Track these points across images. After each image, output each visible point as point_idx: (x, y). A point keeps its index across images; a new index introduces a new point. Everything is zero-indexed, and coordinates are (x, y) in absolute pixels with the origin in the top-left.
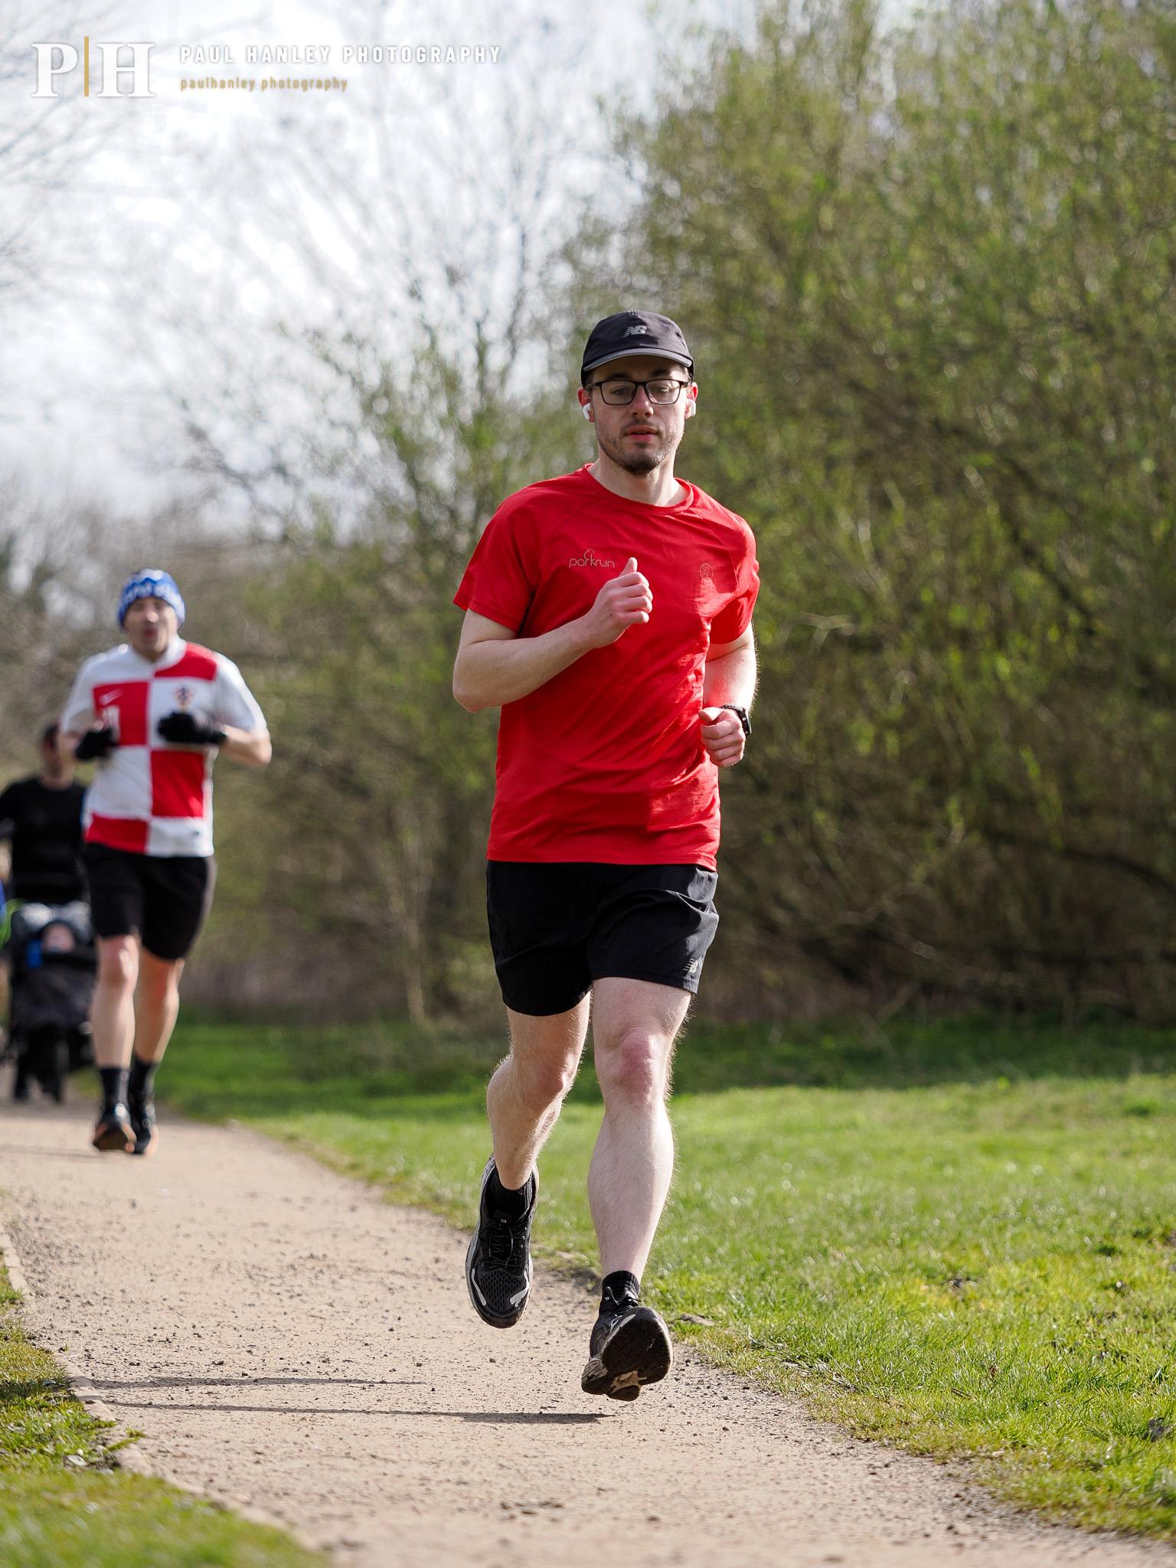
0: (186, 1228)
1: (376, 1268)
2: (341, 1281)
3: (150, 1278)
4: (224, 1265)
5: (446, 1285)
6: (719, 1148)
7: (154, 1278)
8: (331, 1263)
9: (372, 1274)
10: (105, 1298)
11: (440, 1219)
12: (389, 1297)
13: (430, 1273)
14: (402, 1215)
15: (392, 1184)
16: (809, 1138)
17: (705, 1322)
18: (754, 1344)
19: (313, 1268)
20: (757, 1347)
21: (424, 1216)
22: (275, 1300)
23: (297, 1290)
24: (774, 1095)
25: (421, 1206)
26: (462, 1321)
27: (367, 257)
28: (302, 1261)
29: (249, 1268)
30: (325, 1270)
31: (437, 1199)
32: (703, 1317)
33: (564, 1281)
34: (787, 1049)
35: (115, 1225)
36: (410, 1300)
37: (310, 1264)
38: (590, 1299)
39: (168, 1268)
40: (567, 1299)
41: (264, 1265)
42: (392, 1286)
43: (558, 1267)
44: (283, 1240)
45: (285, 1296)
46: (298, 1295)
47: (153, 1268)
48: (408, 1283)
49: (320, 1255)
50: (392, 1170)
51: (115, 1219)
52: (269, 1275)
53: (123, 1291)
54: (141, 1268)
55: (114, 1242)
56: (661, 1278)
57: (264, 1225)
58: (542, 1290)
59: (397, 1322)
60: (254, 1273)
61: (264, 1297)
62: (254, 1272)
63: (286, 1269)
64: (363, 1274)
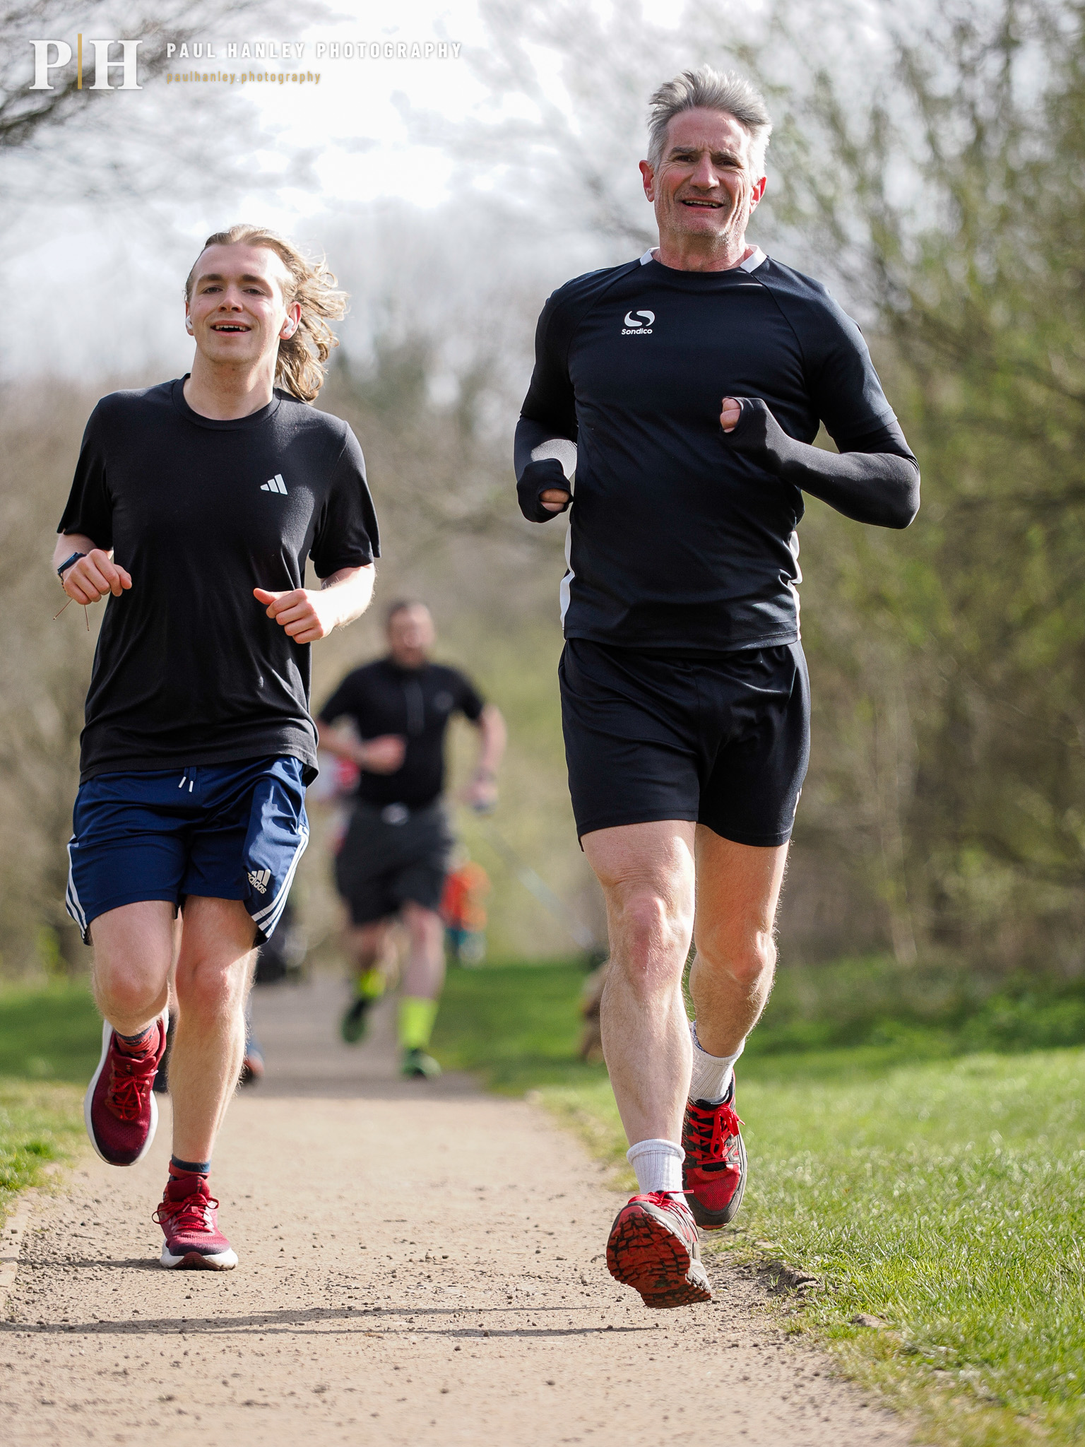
1: (506, 1272)
3: (188, 1292)
5: (588, 1289)
7: (193, 1294)
13: (578, 1276)
17: (875, 1324)
19: (421, 1274)
20: (912, 1352)
32: (879, 1317)
33: (747, 1279)
38: (768, 1301)
40: (738, 1302)
49: (439, 1256)
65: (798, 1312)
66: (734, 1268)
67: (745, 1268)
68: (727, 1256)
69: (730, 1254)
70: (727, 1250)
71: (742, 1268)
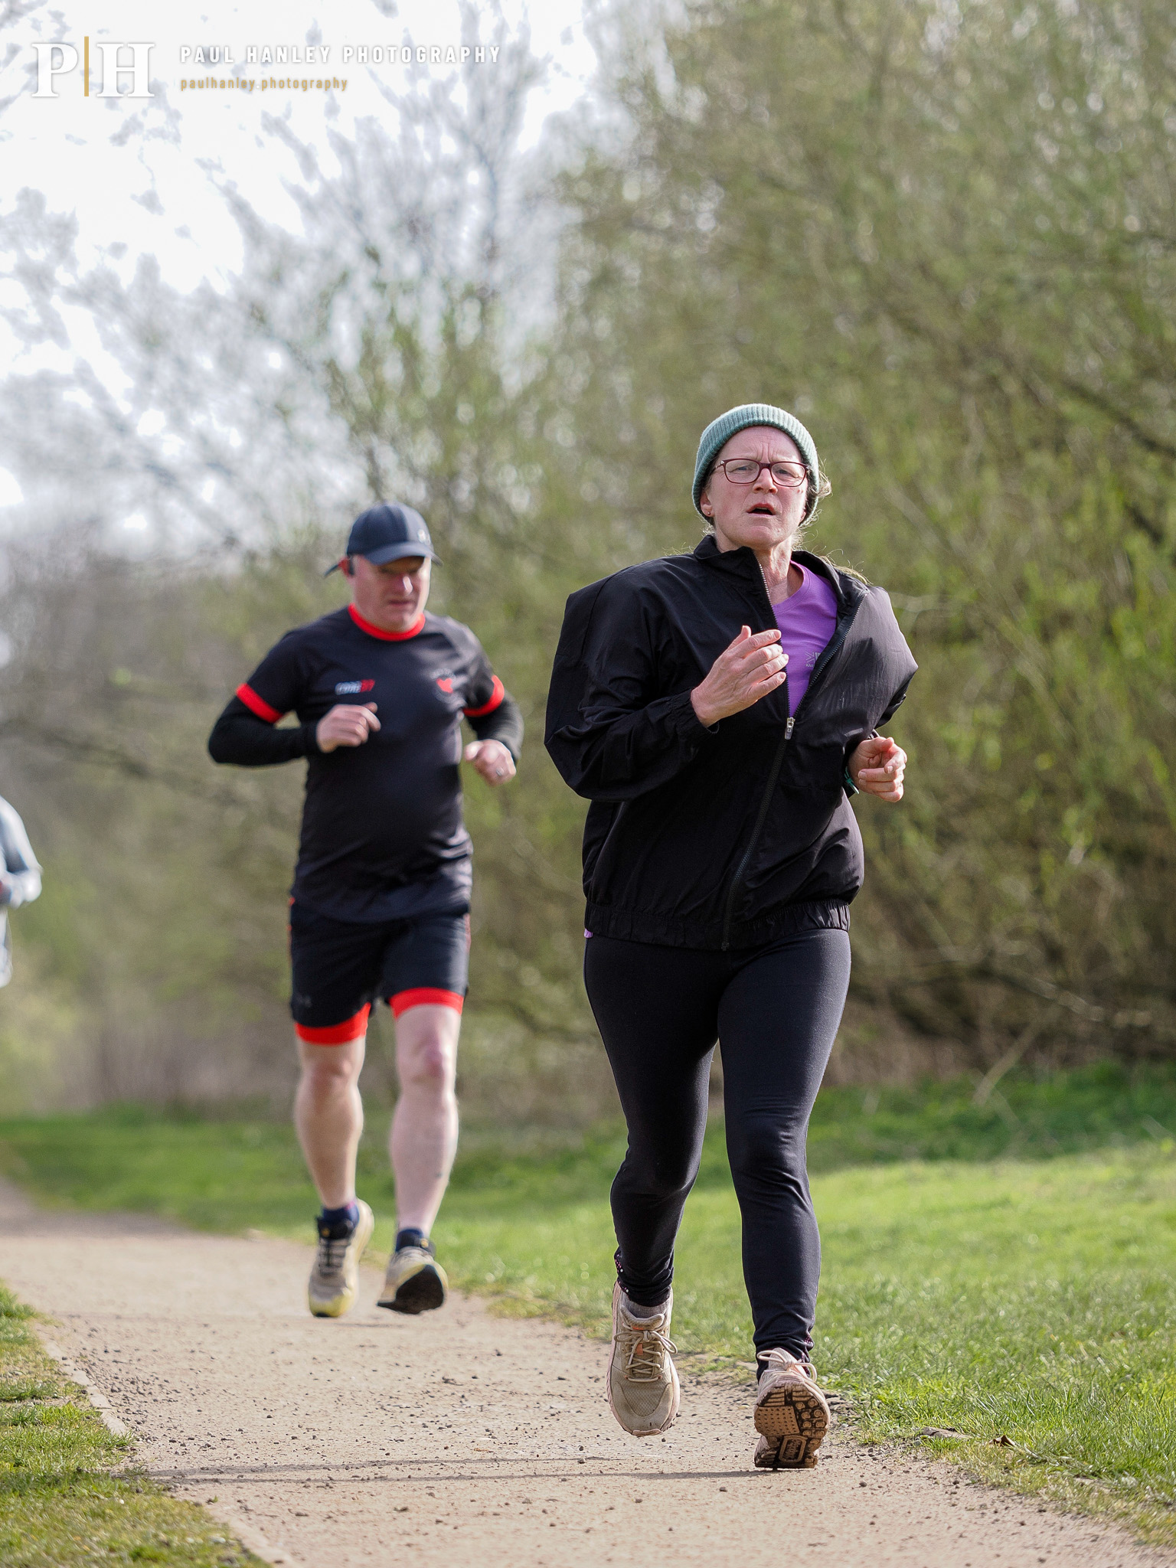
0: (283, 1354)
2: (490, 1407)
4: (348, 1395)
6: (853, 1235)
8: (472, 1387)
9: (526, 1398)
10: (223, 1439)
11: (574, 1331)
12: (555, 1424)
14: (523, 1328)
15: (496, 1293)
16: (958, 1220)
17: (955, 1435)
18: (1033, 1458)
21: (551, 1328)
22: (422, 1433)
23: (442, 1420)
24: (897, 1172)
25: (544, 1316)
26: (654, 1448)
27: (310, 208)
28: (435, 1386)
29: (376, 1396)
30: (466, 1395)
31: (562, 1308)
32: (950, 1430)
34: (887, 1120)
35: (198, 1355)
36: (582, 1426)
37: (448, 1389)
39: (282, 1402)
41: (394, 1393)
42: (553, 1411)
43: (745, 1379)
44: (402, 1364)
45: (433, 1428)
46: (450, 1426)
47: (265, 1403)
48: (574, 1407)
50: (490, 1278)
51: (195, 1347)
52: (404, 1406)
53: (240, 1430)
54: (250, 1403)
55: (207, 1373)
56: (879, 1386)
57: (374, 1346)
58: (735, 1408)
59: (581, 1453)
60: (387, 1404)
61: (410, 1430)
62: (384, 1403)
63: (421, 1397)
64: (515, 1398)
65: (849, 1426)
66: (736, 1386)
67: (748, 1386)
68: (716, 1375)
69: (718, 1373)
70: (711, 1369)
71: (744, 1387)
